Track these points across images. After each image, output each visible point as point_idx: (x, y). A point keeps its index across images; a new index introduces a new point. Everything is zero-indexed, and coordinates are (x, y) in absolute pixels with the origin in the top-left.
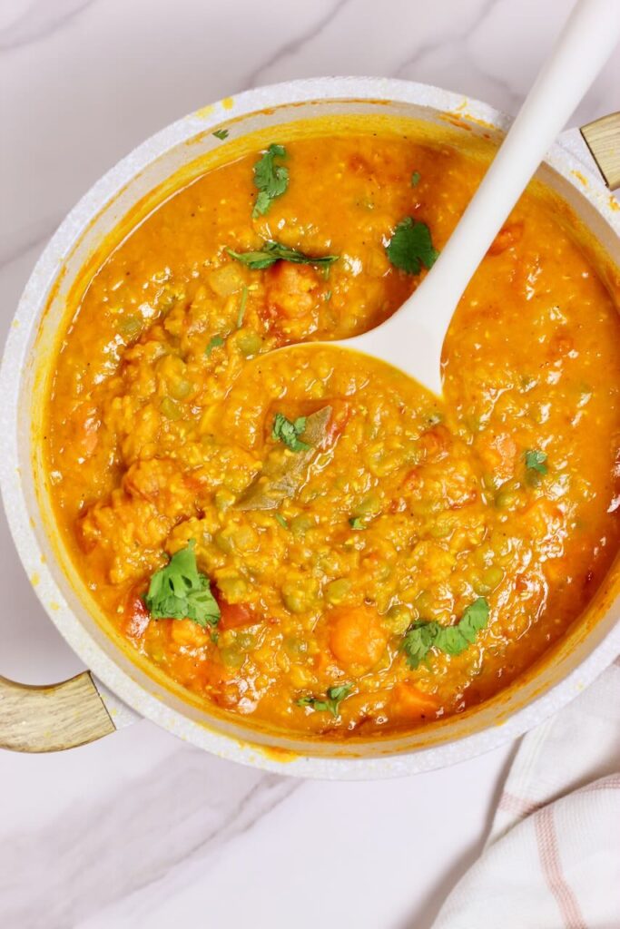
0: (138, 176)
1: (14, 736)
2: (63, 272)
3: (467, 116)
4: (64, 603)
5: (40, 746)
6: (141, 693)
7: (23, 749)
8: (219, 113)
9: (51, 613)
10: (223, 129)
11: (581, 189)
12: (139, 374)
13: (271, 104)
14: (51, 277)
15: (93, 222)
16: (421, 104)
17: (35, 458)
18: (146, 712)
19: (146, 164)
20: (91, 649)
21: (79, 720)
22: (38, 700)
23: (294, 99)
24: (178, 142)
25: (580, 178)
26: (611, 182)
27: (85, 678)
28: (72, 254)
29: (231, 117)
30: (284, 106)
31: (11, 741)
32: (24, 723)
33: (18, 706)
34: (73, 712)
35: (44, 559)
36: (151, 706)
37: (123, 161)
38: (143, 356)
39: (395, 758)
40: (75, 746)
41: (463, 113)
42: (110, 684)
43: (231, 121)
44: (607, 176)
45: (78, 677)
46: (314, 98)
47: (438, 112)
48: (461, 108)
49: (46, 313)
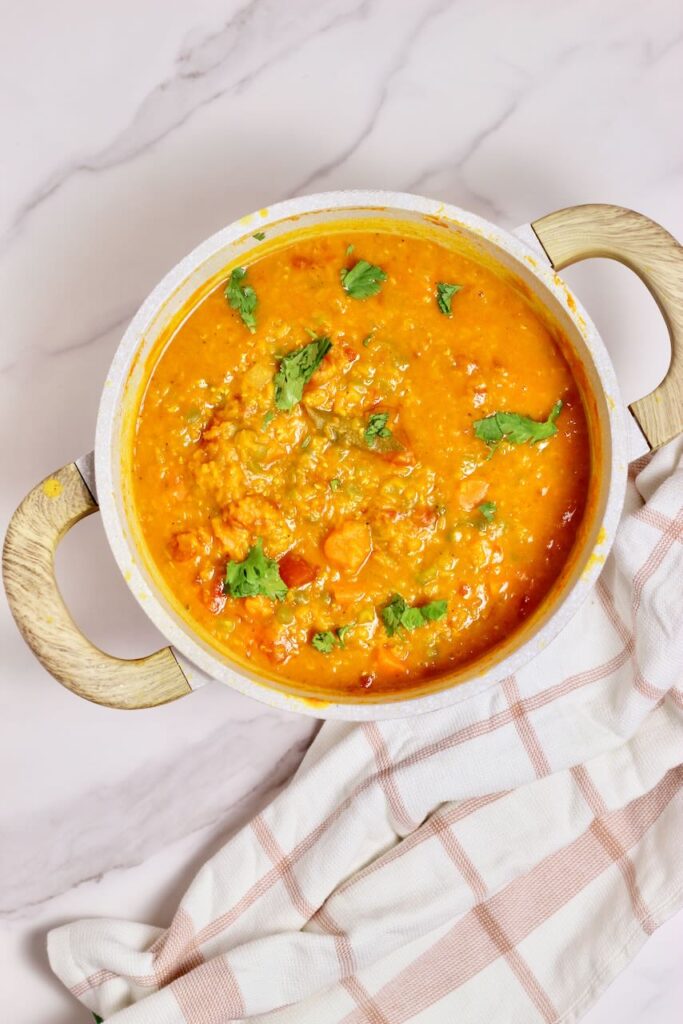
0: (197, 269)
1: (114, 696)
2: (143, 344)
3: (444, 217)
4: (149, 593)
5: (134, 704)
6: (211, 660)
7: (122, 707)
8: (257, 221)
9: (141, 601)
10: (261, 232)
11: (532, 269)
12: (220, 450)
13: (296, 213)
14: (134, 347)
15: (164, 305)
16: (409, 209)
17: (124, 486)
18: (215, 673)
19: (202, 261)
20: (171, 627)
21: (163, 684)
22: (131, 669)
23: (314, 208)
24: (228, 243)
25: (531, 261)
26: (556, 264)
27: (167, 651)
28: (149, 330)
29: (267, 223)
30: (306, 214)
31: (112, 700)
32: (122, 686)
33: (117, 673)
34: (158, 677)
35: (133, 561)
36: (218, 669)
37: (185, 259)
38: (221, 435)
39: (404, 703)
40: (161, 704)
41: (441, 215)
42: (186, 653)
43: (266, 226)
44: (552, 259)
45: (161, 651)
46: (329, 207)
47: (423, 215)
48: (439, 212)
49: (130, 375)
